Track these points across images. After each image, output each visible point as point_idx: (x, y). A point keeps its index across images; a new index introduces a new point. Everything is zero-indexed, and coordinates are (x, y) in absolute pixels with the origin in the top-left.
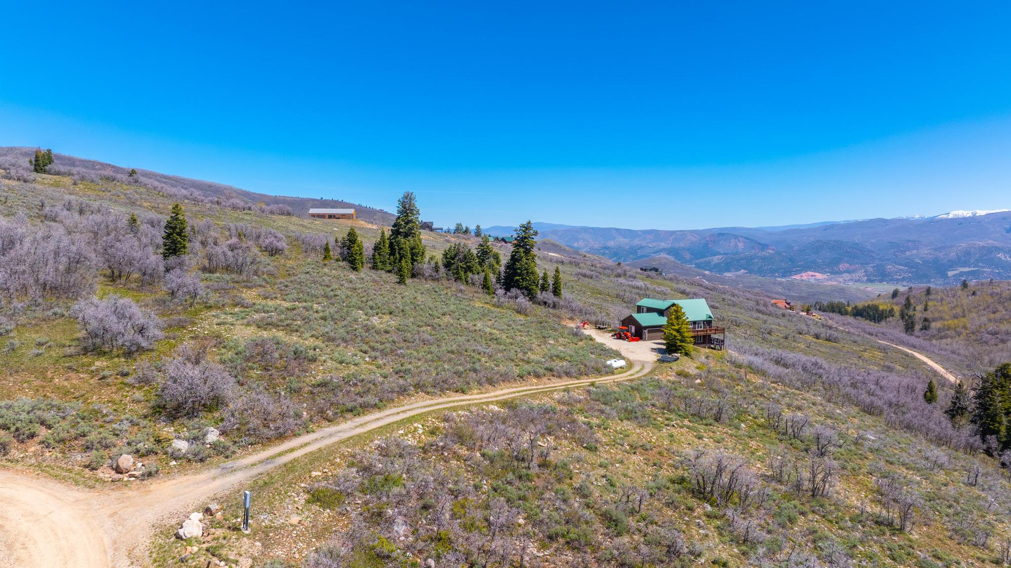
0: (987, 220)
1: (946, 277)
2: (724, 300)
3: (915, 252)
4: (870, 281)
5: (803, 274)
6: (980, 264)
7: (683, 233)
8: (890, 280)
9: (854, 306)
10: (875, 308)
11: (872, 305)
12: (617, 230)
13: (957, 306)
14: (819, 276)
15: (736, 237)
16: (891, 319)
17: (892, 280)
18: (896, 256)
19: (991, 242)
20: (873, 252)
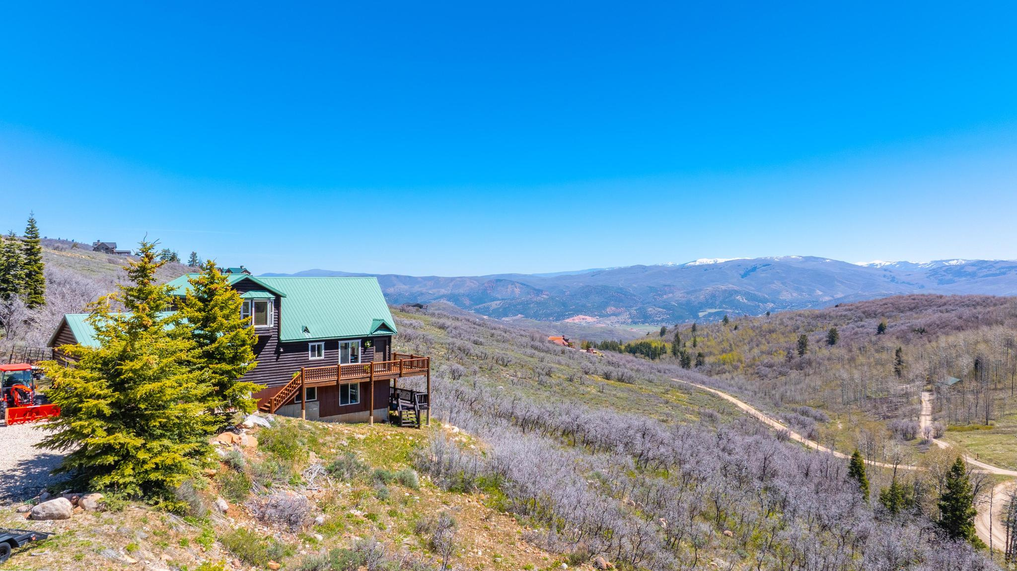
0: (726, 267)
1: (697, 317)
2: (492, 335)
3: (671, 295)
4: (635, 323)
5: (575, 318)
6: (724, 306)
7: (462, 280)
8: (652, 322)
9: (626, 345)
10: (648, 346)
11: (644, 343)
12: (397, 276)
13: (723, 341)
14: (589, 319)
15: (513, 283)
16: (664, 356)
17: (653, 321)
18: (655, 299)
19: (731, 286)
20: (635, 296)
